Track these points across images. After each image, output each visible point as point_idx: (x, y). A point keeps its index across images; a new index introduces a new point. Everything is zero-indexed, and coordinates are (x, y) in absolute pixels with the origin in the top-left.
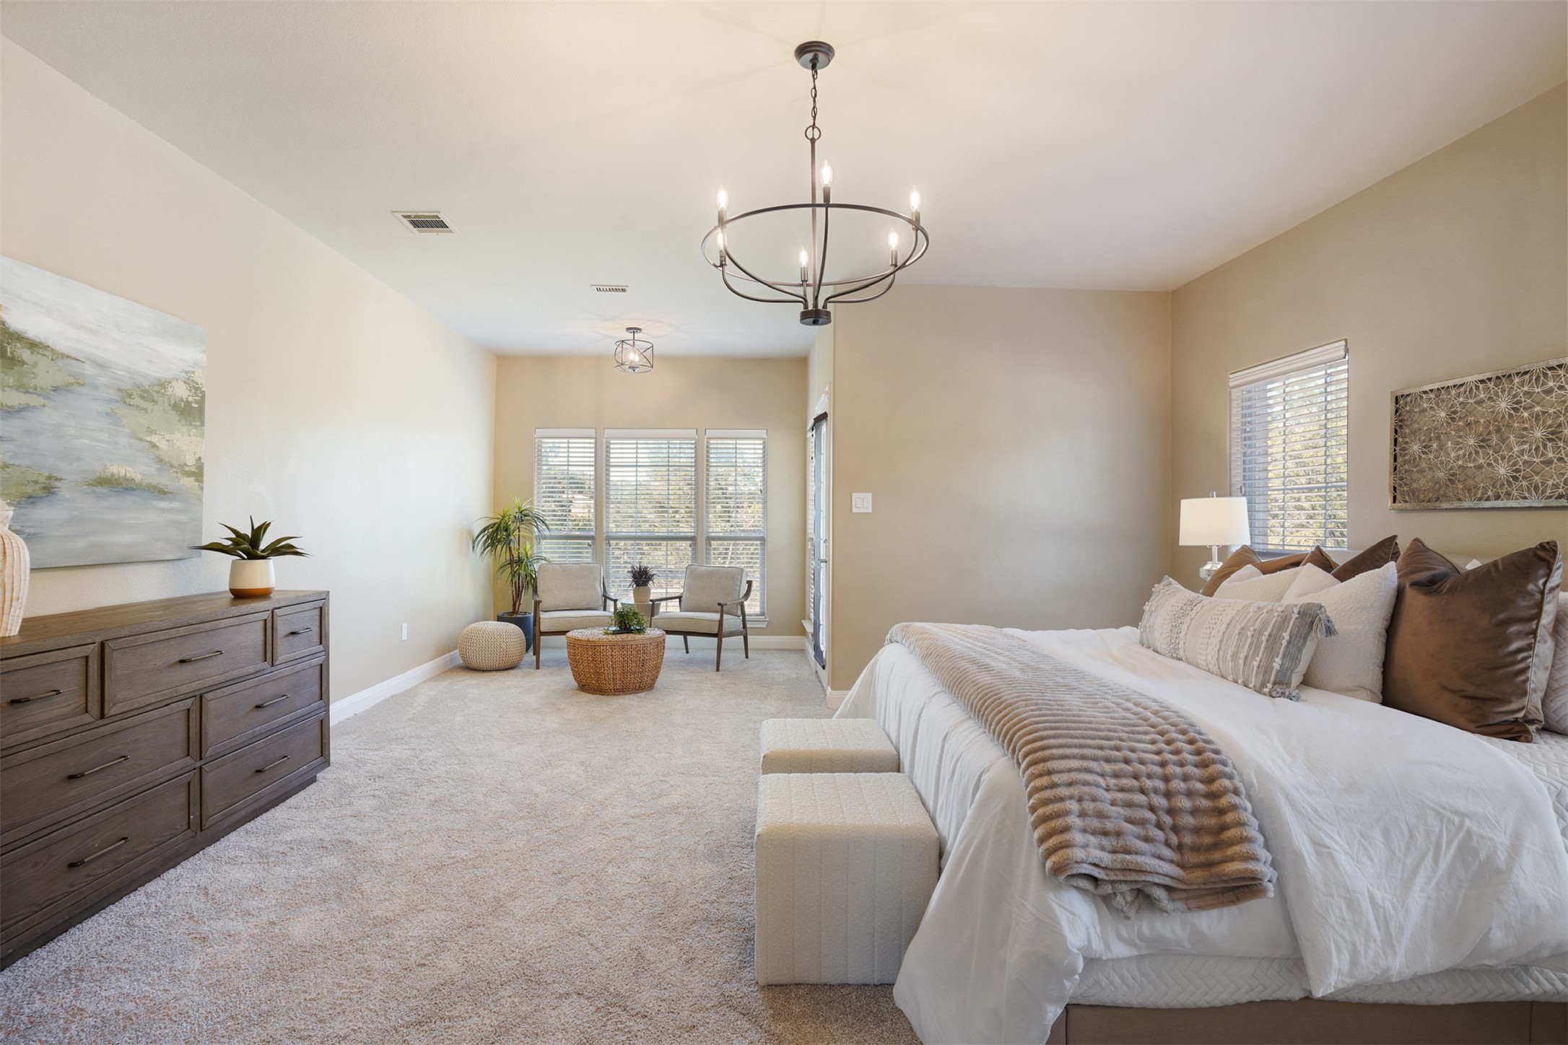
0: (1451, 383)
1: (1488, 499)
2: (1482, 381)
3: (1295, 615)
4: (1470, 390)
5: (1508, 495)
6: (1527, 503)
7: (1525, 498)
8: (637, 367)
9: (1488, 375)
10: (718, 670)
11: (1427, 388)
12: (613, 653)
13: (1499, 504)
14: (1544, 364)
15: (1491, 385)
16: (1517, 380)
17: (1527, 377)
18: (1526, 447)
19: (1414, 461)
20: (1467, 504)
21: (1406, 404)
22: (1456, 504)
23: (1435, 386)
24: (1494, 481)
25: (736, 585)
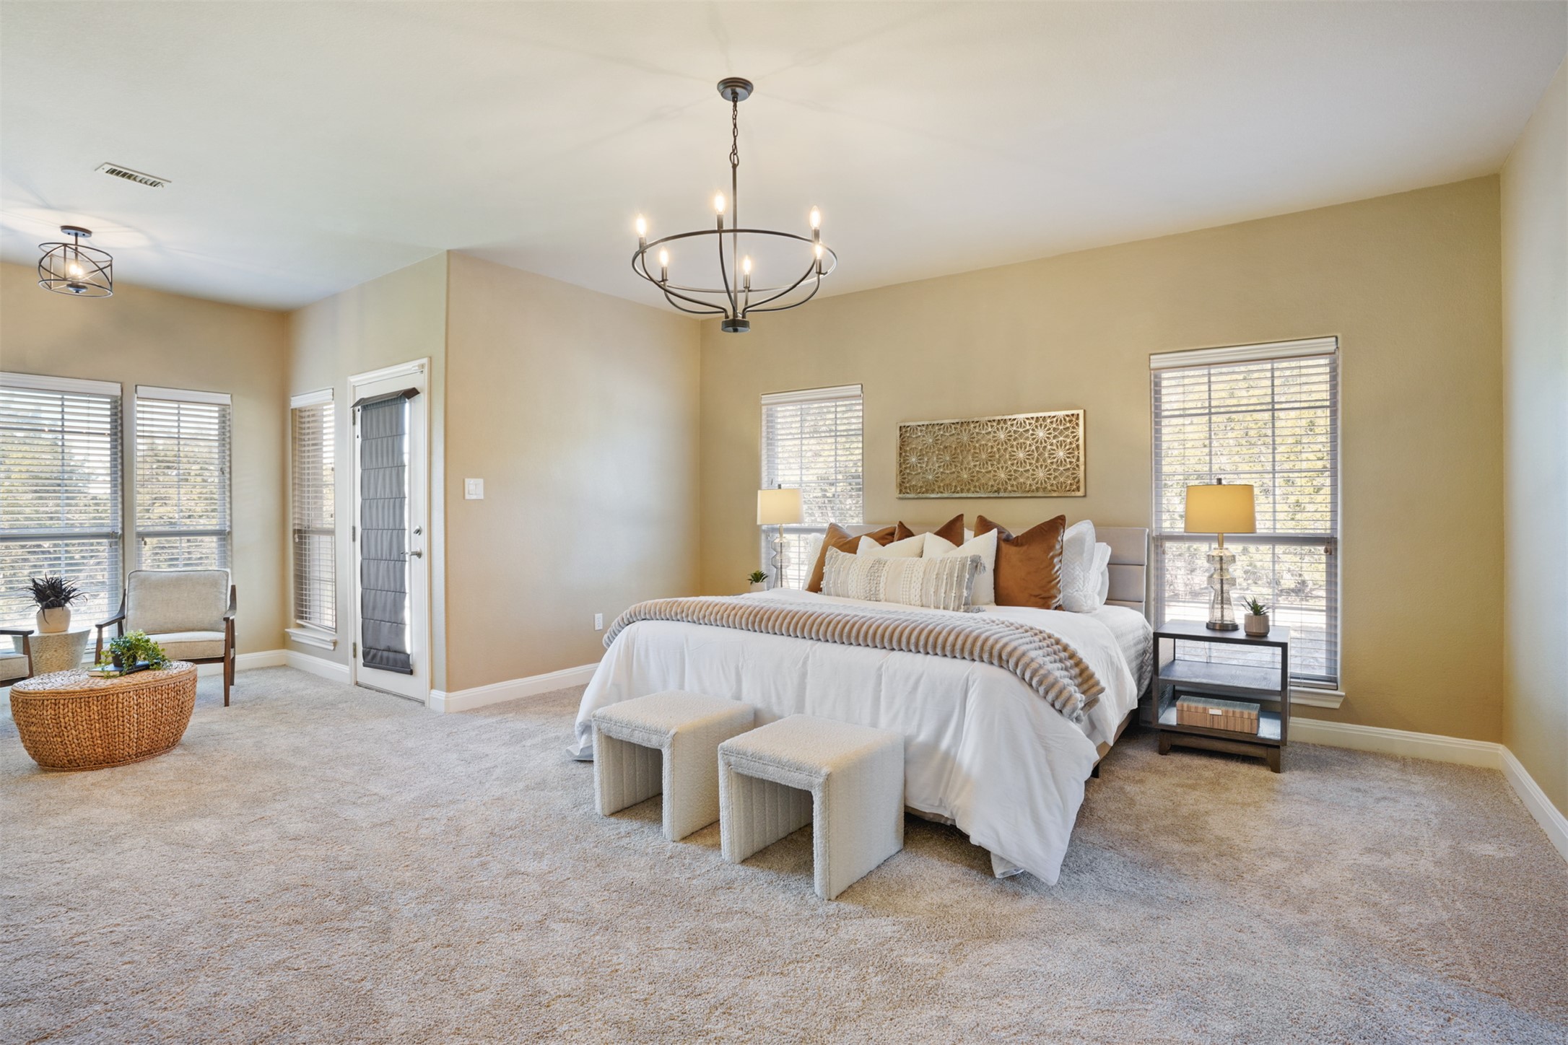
0: (936, 422)
1: (958, 493)
2: (953, 424)
3: (969, 563)
4: (946, 427)
5: (968, 491)
6: (978, 495)
7: (977, 492)
8: (84, 287)
9: (957, 421)
10: (227, 704)
11: (920, 423)
12: (141, 701)
13: (964, 495)
14: (987, 419)
15: (959, 426)
16: (972, 426)
17: (978, 424)
18: (978, 463)
19: (912, 467)
20: (945, 495)
21: (906, 432)
22: (939, 495)
23: (926, 423)
24: (960, 481)
25: (221, 593)
